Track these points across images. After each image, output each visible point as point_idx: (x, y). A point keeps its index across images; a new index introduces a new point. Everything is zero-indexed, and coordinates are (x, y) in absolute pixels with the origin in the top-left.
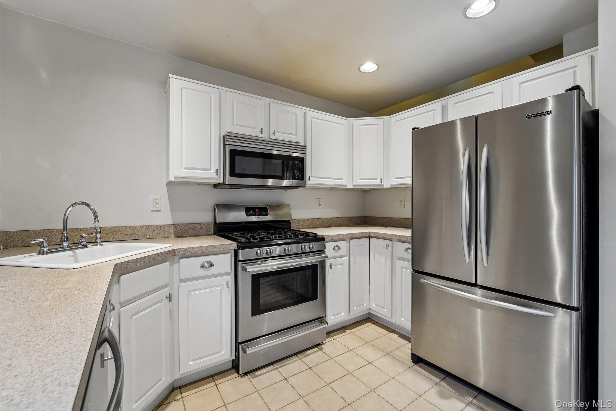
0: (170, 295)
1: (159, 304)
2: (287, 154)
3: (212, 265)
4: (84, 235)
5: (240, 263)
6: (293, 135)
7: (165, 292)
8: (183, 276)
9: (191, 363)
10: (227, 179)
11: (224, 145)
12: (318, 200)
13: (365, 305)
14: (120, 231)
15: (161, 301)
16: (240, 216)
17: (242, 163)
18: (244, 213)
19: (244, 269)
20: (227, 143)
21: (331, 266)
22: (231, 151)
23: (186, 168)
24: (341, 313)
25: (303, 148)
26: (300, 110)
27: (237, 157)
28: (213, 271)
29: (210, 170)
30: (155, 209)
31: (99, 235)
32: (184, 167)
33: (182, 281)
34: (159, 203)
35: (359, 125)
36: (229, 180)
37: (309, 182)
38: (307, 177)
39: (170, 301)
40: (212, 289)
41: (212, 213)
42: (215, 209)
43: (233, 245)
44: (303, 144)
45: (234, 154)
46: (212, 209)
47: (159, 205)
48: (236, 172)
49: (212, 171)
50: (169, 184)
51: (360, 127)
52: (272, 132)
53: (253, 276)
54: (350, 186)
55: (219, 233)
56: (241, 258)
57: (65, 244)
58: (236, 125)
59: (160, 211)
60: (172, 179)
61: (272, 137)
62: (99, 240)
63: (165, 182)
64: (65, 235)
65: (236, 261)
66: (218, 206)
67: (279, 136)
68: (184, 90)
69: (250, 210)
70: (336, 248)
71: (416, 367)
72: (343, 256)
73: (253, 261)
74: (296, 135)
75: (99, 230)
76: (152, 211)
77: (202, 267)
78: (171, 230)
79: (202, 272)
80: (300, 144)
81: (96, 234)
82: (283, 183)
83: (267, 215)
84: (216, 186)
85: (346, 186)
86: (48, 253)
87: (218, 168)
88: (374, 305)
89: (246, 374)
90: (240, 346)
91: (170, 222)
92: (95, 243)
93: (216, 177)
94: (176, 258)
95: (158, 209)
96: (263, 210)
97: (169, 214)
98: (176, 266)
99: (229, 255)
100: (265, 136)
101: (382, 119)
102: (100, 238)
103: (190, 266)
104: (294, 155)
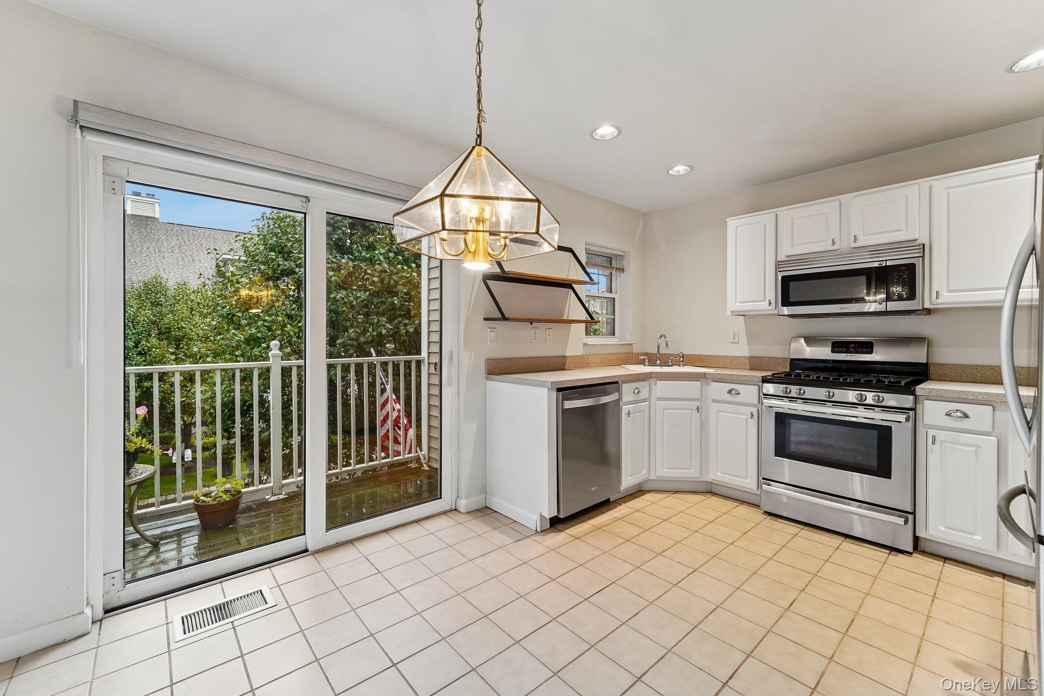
0: (698, 408)
2: (876, 264)
4: (671, 358)
5: (763, 397)
8: (714, 397)
9: (719, 474)
10: (779, 309)
11: (777, 272)
16: (823, 352)
17: (797, 291)
18: (830, 349)
20: (779, 270)
22: (784, 278)
23: (740, 303)
25: (918, 249)
28: (738, 399)
30: (733, 341)
32: (738, 301)
33: (713, 401)
34: (737, 336)
36: (782, 310)
40: (738, 415)
44: (924, 242)
48: (793, 299)
49: (766, 302)
52: (853, 238)
53: (776, 414)
57: (658, 362)
58: (797, 245)
59: (739, 343)
60: (729, 313)
61: (854, 245)
62: (682, 363)
68: (738, 229)
69: (837, 346)
70: (957, 413)
73: (779, 397)
75: (682, 355)
76: (731, 343)
77: (730, 393)
78: (747, 362)
79: (728, 397)
80: (912, 244)
81: (680, 358)
82: (870, 307)
83: (870, 352)
86: (646, 366)
87: (772, 298)
90: (762, 481)
92: (679, 365)
93: (768, 307)
95: (736, 341)
96: (864, 345)
99: (757, 387)
102: (682, 361)
103: (718, 390)
104: (888, 263)
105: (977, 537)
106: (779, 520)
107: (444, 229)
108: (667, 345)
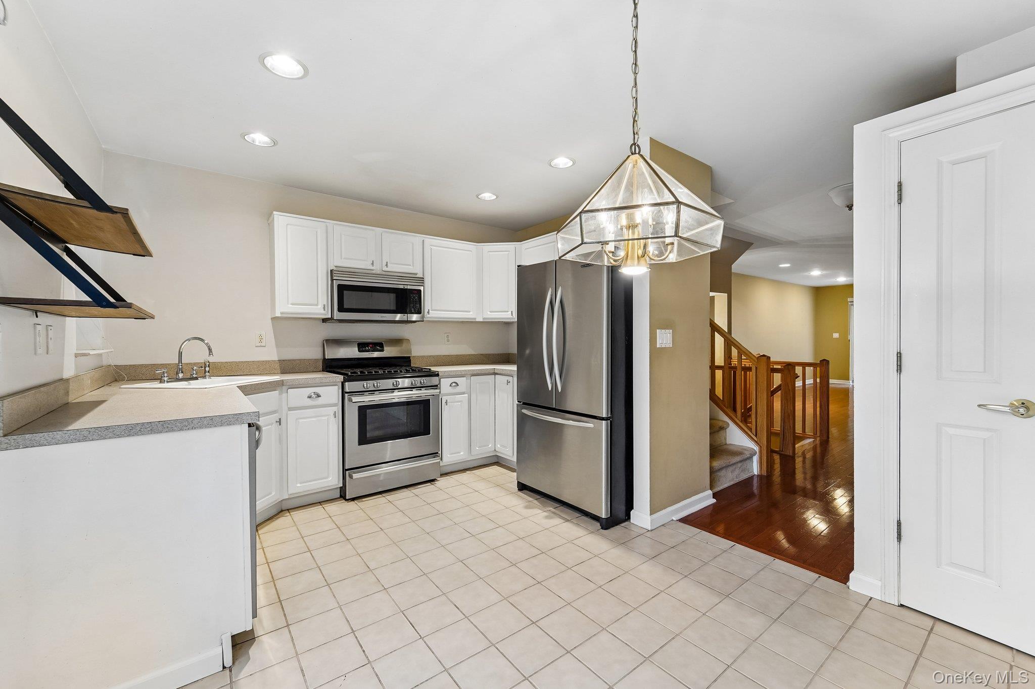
0: (280, 419)
1: (270, 426)
2: (402, 287)
3: (319, 396)
4: (195, 368)
5: (346, 395)
6: (410, 265)
7: (275, 417)
8: (291, 405)
9: (299, 485)
10: (335, 314)
11: (332, 280)
12: (446, 335)
13: (490, 446)
14: (224, 367)
15: (272, 424)
16: (352, 352)
17: (351, 299)
18: (357, 349)
19: (350, 400)
20: (335, 278)
21: (446, 402)
22: (339, 286)
23: (292, 304)
24: (460, 453)
25: (421, 280)
26: (417, 239)
27: (345, 292)
28: (320, 401)
29: (317, 305)
30: (259, 345)
31: (207, 369)
32: (290, 302)
33: (290, 409)
34: (264, 339)
35: (489, 252)
36: (338, 315)
37: (428, 316)
38: (426, 311)
39: (280, 424)
40: (320, 418)
41: (320, 350)
42: (324, 344)
43: (341, 378)
44: (422, 276)
45: (341, 288)
46: (321, 345)
47: (263, 341)
48: (345, 307)
49: (319, 307)
50: (274, 319)
51: (491, 253)
52: (384, 264)
53: (360, 407)
54: (480, 319)
55: (328, 370)
56: (347, 390)
57: (181, 375)
58: (345, 258)
59: (265, 346)
60: (278, 314)
61: (385, 269)
62: (207, 374)
63: (270, 317)
64: (180, 367)
65: (343, 393)
66: (327, 341)
67: (393, 268)
68: (289, 226)
69: (362, 346)
70: (454, 384)
71: (520, 493)
72: (464, 393)
73: (361, 393)
74: (413, 266)
75: (208, 364)
76: (256, 346)
77: (310, 397)
78: (277, 366)
79: (310, 402)
80: (417, 276)
81: (205, 368)
82: (396, 317)
83: (382, 351)
84: (324, 320)
85: (475, 319)
86: (168, 382)
87: (325, 303)
88: (499, 446)
89: (353, 499)
90: (347, 472)
91: (276, 358)
92: (204, 377)
93: (322, 311)
94: (284, 388)
95: (263, 344)
96: (378, 345)
97: (275, 350)
98: (284, 395)
99: (336, 387)
100: (377, 268)
101: (514, 246)
102: (209, 372)
103: (298, 396)
104: (409, 287)
105: (462, 453)
106: (363, 500)
107: (676, 235)
108: (210, 350)
